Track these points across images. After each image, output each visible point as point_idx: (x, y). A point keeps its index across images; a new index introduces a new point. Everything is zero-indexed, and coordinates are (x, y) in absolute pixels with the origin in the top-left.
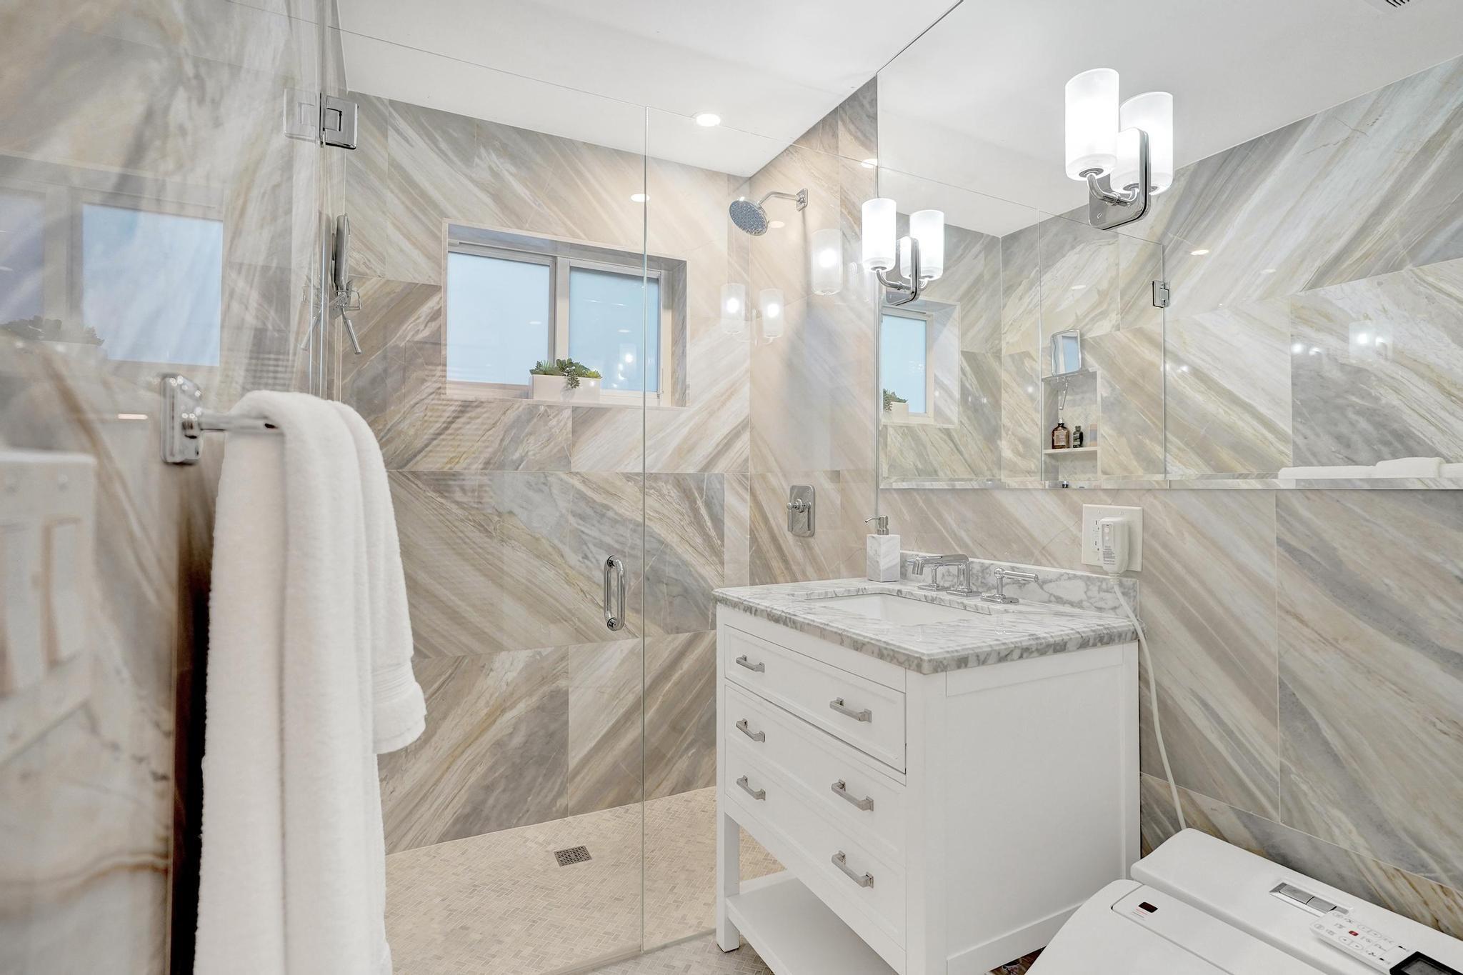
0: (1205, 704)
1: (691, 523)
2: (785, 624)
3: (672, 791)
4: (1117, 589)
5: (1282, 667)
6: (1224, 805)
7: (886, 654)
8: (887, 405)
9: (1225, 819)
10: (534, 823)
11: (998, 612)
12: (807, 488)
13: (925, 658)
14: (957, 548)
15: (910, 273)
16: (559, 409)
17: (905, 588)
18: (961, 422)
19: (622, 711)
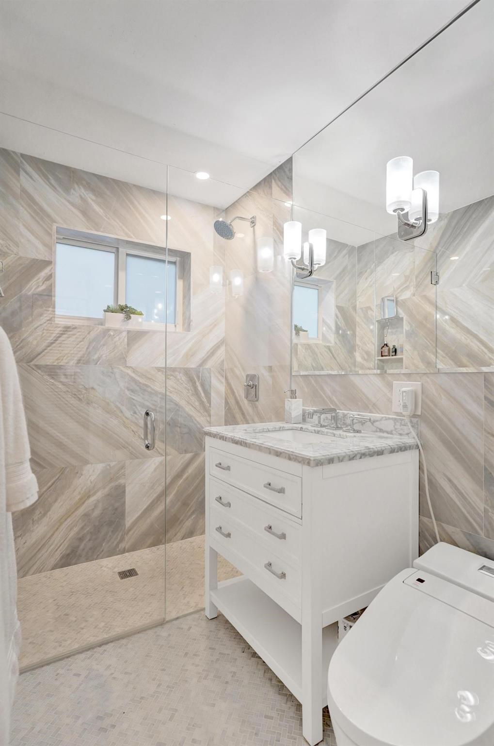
0: (450, 480)
1: (193, 395)
2: (241, 445)
3: (183, 538)
4: (409, 424)
5: (486, 460)
6: (458, 530)
7: (291, 457)
8: (297, 333)
9: (459, 536)
10: (107, 557)
11: (351, 437)
12: (255, 375)
13: (312, 459)
14: (331, 405)
15: (308, 262)
16: (118, 332)
17: (304, 426)
18: (336, 342)
19: (155, 496)
